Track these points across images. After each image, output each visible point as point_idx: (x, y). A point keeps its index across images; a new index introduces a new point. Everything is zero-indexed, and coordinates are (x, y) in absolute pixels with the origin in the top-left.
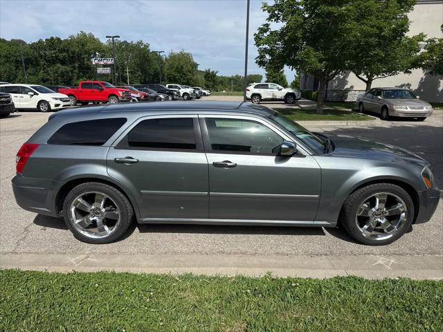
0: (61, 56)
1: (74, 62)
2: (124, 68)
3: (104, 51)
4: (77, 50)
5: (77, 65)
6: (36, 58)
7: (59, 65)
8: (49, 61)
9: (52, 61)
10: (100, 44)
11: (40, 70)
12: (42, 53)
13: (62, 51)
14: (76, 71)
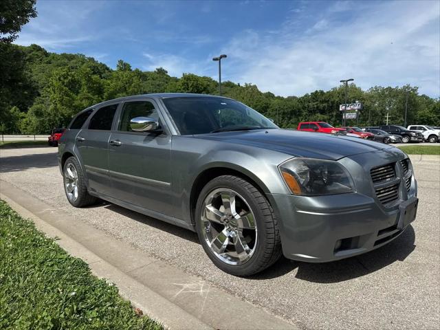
0: (321, 106)
1: (333, 111)
2: (383, 115)
3: (363, 99)
4: (337, 100)
5: (334, 114)
6: (299, 109)
7: (319, 115)
8: (311, 112)
9: (312, 112)
10: (361, 92)
11: (302, 119)
12: (306, 105)
13: (322, 102)
14: (333, 119)
